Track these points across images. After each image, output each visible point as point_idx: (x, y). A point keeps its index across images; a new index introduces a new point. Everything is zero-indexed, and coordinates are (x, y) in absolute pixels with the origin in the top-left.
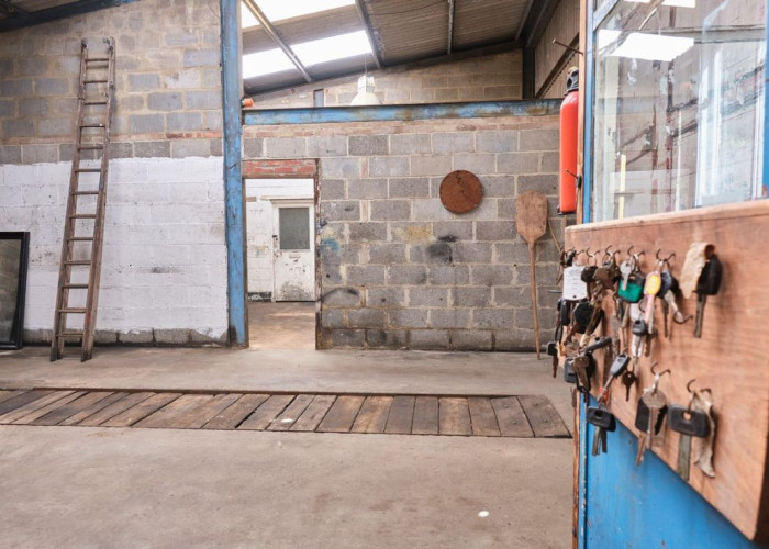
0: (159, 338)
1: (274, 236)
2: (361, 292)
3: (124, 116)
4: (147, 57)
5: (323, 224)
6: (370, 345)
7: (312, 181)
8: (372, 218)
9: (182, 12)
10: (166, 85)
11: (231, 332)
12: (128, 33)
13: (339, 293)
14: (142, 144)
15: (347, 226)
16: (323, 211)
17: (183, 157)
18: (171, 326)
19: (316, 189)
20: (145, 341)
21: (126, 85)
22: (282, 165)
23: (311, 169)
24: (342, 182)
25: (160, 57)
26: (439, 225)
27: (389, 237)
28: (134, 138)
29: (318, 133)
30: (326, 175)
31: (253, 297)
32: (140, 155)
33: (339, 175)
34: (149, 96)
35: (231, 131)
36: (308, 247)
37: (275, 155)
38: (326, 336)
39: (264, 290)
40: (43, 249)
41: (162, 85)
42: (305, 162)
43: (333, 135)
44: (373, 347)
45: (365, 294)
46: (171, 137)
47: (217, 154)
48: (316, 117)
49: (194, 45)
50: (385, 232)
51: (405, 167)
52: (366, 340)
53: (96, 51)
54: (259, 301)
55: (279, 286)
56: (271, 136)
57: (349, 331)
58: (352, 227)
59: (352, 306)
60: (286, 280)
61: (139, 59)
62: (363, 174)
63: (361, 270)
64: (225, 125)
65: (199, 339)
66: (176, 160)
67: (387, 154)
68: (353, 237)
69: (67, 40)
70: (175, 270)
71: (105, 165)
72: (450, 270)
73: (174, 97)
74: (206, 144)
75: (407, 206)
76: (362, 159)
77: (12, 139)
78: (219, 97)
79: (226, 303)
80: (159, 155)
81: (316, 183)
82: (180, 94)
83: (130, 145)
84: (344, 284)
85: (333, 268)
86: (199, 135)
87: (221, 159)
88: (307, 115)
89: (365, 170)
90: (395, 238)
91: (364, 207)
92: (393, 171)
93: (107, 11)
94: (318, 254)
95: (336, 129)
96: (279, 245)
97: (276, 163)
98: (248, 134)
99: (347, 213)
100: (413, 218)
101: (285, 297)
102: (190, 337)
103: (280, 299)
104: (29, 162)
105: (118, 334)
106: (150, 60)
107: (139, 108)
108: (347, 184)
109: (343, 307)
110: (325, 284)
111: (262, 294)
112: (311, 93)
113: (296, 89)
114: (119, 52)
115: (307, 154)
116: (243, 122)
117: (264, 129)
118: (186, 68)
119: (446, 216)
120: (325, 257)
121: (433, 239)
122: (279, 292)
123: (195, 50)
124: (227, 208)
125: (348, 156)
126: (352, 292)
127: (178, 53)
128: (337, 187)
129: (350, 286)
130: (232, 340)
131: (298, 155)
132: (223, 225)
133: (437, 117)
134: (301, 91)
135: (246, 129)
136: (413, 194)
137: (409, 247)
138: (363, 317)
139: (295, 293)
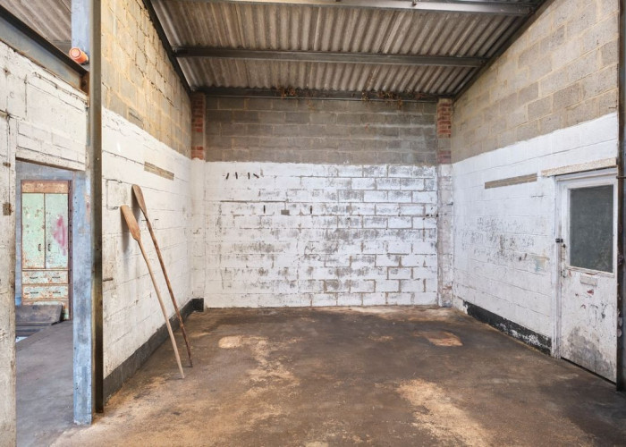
1: (561, 241)
31: (532, 339)
36: (610, 270)
39: (542, 331)
54: (537, 347)
55: (566, 332)
60: (575, 323)
101: (574, 355)
103: (566, 357)
111: (540, 337)
122: (566, 343)
139: (589, 355)
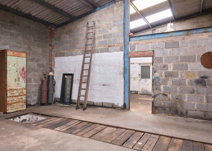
0: (104, 105)
1: (139, 74)
2: (169, 95)
3: (97, 41)
4: (103, 24)
5: (155, 72)
6: (172, 114)
7: (152, 57)
8: (173, 70)
9: (113, 10)
10: (108, 32)
11: (125, 105)
12: (99, 18)
13: (160, 95)
14: (101, 49)
15: (163, 73)
16: (155, 67)
17: (112, 52)
18: (107, 102)
19: (153, 60)
20: (100, 105)
21: (98, 33)
22: (141, 53)
23: (151, 54)
24: (162, 58)
25: (107, 24)
26: (201, 72)
27: (180, 77)
28: (99, 47)
29: (154, 42)
30: (156, 55)
31: (133, 92)
32: (101, 52)
33: (161, 55)
34: (104, 35)
35: (126, 43)
36: (149, 78)
37: (140, 50)
38: (155, 109)
39: (136, 90)
40: (77, 78)
41: (107, 32)
42: (149, 52)
43: (159, 42)
44: (173, 115)
45: (170, 96)
46: (109, 46)
47: (122, 51)
48: (153, 37)
49: (116, 19)
50: (178, 74)
51: (186, 51)
52: (170, 112)
53: (91, 25)
54: (134, 93)
55: (140, 89)
56: (138, 44)
57: (164, 108)
58: (165, 73)
59: (165, 100)
60: (143, 88)
61: (101, 25)
62: (170, 54)
63: (169, 88)
64: (124, 42)
65: (115, 106)
66: (110, 53)
67: (179, 47)
68: (166, 76)
69: (84, 23)
70: (109, 85)
71: (91, 55)
72: (205, 89)
73: (110, 35)
74: (119, 48)
75: (187, 65)
76: (169, 50)
77: (71, 50)
78: (123, 34)
79: (123, 96)
80: (106, 52)
81: (153, 58)
82: (112, 34)
83: (98, 49)
84: (162, 92)
85: (158, 86)
86: (117, 45)
87: (123, 52)
88: (150, 37)
89: (170, 53)
90: (182, 77)
91: (170, 66)
92: (181, 53)
93: (94, 13)
94: (153, 81)
95: (160, 40)
96: (141, 77)
97: (140, 52)
98: (131, 44)
99: (163, 68)
100: (189, 70)
102: (113, 105)
103: (141, 93)
104: (74, 55)
105: (93, 103)
106: (104, 25)
107: (101, 39)
108: (164, 58)
109: (161, 100)
110: (155, 92)
111: (135, 92)
112: (152, 31)
113: (147, 30)
114: (96, 24)
115: (150, 49)
116: (130, 41)
117: (136, 42)
118: (114, 26)
119: (203, 69)
120: (156, 83)
121: (197, 77)
122: (140, 91)
123: (116, 21)
124: (124, 67)
125: (164, 49)
126: (165, 95)
127: (112, 22)
128: (160, 60)
129: (164, 93)
130: (125, 108)
131: (147, 50)
132: (123, 72)
133: (199, 33)
134: (148, 31)
135: (130, 42)
136: (189, 61)
137: (187, 80)
138: (169, 104)
139: (145, 92)
